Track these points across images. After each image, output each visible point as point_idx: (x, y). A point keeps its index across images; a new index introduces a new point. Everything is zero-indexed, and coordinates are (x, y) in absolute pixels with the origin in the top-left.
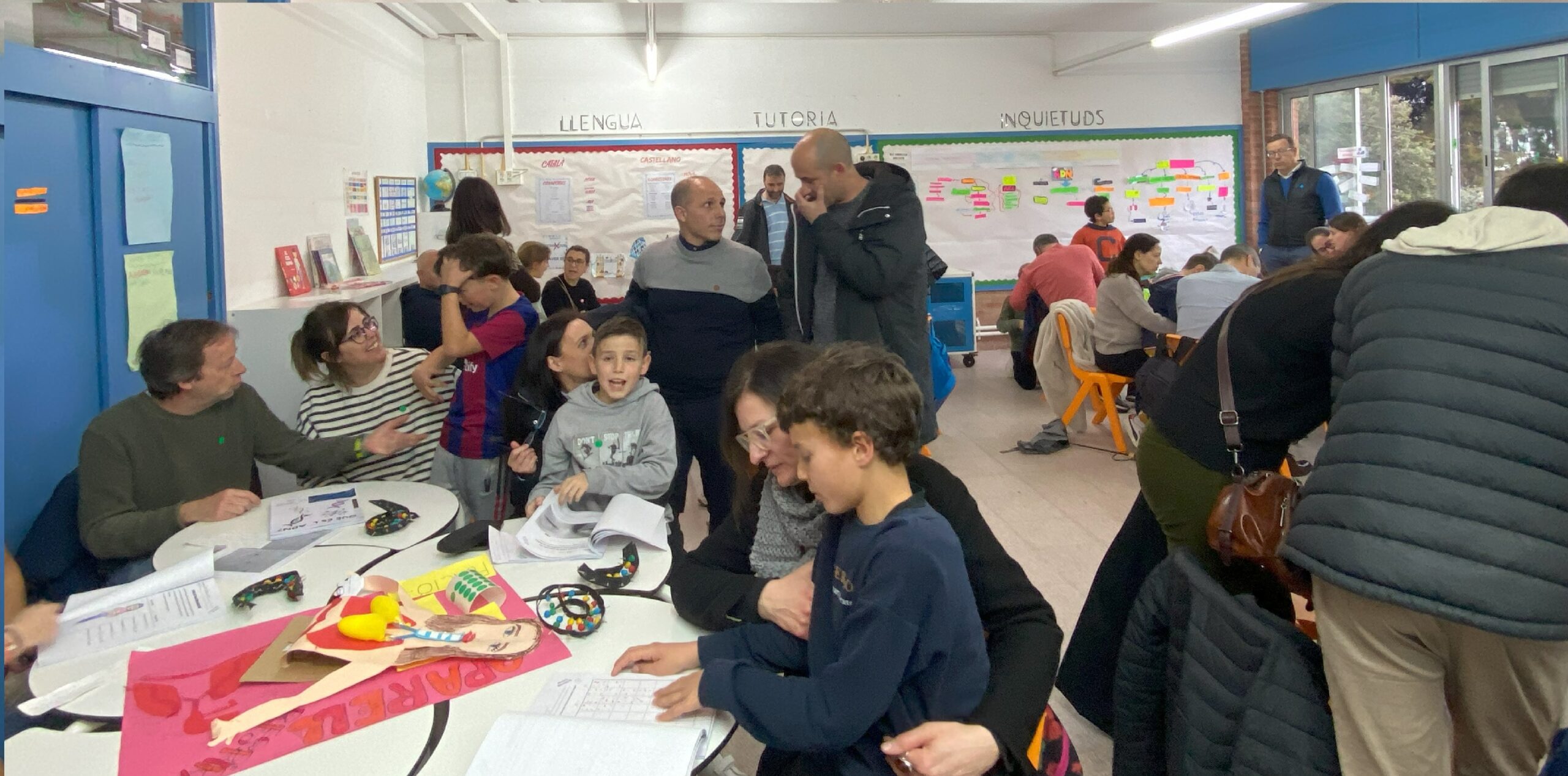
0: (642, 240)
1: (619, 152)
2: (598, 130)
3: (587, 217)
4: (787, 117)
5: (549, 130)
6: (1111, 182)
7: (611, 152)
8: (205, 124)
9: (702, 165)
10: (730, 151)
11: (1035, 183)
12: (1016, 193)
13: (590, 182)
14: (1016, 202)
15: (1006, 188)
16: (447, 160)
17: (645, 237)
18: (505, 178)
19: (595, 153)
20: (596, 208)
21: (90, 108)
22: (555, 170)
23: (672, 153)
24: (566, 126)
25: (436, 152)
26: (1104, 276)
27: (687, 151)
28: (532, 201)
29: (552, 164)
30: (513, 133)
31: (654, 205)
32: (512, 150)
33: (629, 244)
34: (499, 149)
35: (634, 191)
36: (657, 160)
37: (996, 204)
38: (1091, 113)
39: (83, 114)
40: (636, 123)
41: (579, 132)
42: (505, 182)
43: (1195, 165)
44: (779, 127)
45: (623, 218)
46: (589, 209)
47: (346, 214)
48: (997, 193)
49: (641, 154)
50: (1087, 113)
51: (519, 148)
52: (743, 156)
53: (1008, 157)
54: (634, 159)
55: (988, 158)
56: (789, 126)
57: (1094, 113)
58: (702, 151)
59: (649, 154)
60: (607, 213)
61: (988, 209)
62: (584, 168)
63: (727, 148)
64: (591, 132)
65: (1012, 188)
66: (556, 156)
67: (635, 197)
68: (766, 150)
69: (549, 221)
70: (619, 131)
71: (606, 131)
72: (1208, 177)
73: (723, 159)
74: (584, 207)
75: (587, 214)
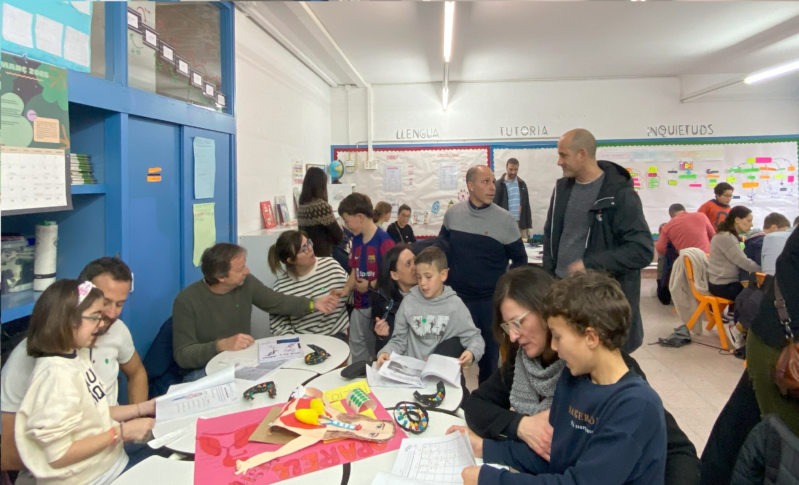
0: (438, 202)
1: (426, 151)
2: (416, 138)
3: (409, 188)
4: (519, 130)
5: (391, 138)
6: (717, 172)
7: (422, 151)
8: (230, 134)
9: (471, 159)
10: (486, 150)
11: (669, 172)
12: (656, 178)
13: (411, 168)
14: (657, 184)
15: (650, 175)
16: (340, 155)
17: (439, 201)
18: (369, 165)
19: (414, 151)
20: (414, 183)
21: (180, 126)
22: (394, 161)
23: (454, 151)
24: (400, 136)
25: (335, 150)
26: (715, 233)
27: (463, 150)
28: (381, 178)
29: (392, 157)
30: (373, 140)
31: (444, 183)
32: (372, 149)
33: (431, 205)
34: (365, 149)
35: (433, 173)
36: (447, 155)
37: (645, 186)
38: (705, 127)
39: (177, 128)
40: (436, 134)
41: (406, 139)
42: (368, 168)
43: (772, 161)
44: (514, 136)
45: (428, 190)
46: (411, 184)
47: (293, 184)
48: (645, 178)
49: (438, 152)
50: (702, 127)
51: (376, 149)
52: (493, 153)
53: (652, 155)
54: (434, 155)
55: (640, 155)
56: (521, 136)
57: (707, 127)
58: (471, 150)
59: (442, 152)
60: (420, 186)
61: (639, 188)
62: (408, 160)
63: (485, 149)
64: (412, 139)
65: (655, 175)
66: (394, 153)
67: (435, 177)
68: (506, 149)
69: (389, 191)
70: (426, 139)
71: (420, 139)
72: (781, 169)
73: (482, 155)
74: (408, 182)
75: (409, 187)
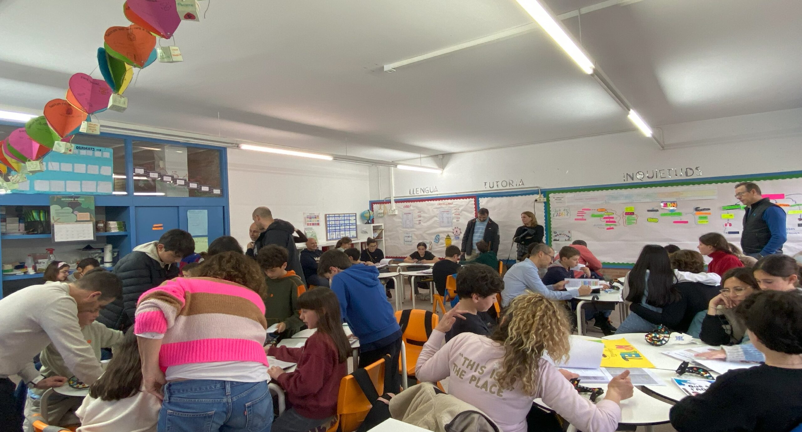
0: (439, 235)
1: (430, 201)
2: (422, 193)
3: (418, 226)
4: (499, 184)
5: (406, 194)
6: (709, 209)
7: (427, 202)
9: (462, 206)
10: (473, 199)
11: (648, 211)
12: (633, 216)
13: (419, 213)
14: (635, 221)
15: (627, 214)
16: (375, 206)
18: (391, 211)
19: (421, 202)
20: (422, 223)
22: (408, 209)
23: (449, 201)
24: (412, 193)
25: (372, 203)
27: (456, 200)
28: (400, 220)
29: (407, 207)
30: (394, 196)
31: (443, 222)
32: (394, 202)
33: (434, 237)
34: (389, 202)
35: (436, 216)
36: (444, 204)
37: (621, 222)
38: (691, 169)
40: (436, 190)
41: (416, 195)
42: (391, 214)
43: (785, 197)
44: (495, 188)
45: (430, 228)
46: (420, 223)
48: (622, 216)
49: (438, 202)
50: (688, 170)
51: (397, 201)
52: (479, 201)
53: (627, 197)
54: (435, 204)
55: (616, 198)
56: (501, 187)
57: (694, 169)
58: (462, 200)
59: (441, 202)
60: (425, 225)
61: (615, 225)
62: (417, 207)
64: (420, 194)
65: (632, 214)
66: (408, 204)
67: (435, 219)
68: (489, 198)
69: (406, 228)
70: (430, 193)
71: (425, 194)
73: (470, 203)
74: (418, 222)
75: (419, 225)
